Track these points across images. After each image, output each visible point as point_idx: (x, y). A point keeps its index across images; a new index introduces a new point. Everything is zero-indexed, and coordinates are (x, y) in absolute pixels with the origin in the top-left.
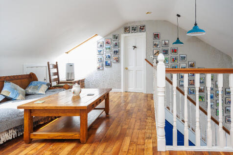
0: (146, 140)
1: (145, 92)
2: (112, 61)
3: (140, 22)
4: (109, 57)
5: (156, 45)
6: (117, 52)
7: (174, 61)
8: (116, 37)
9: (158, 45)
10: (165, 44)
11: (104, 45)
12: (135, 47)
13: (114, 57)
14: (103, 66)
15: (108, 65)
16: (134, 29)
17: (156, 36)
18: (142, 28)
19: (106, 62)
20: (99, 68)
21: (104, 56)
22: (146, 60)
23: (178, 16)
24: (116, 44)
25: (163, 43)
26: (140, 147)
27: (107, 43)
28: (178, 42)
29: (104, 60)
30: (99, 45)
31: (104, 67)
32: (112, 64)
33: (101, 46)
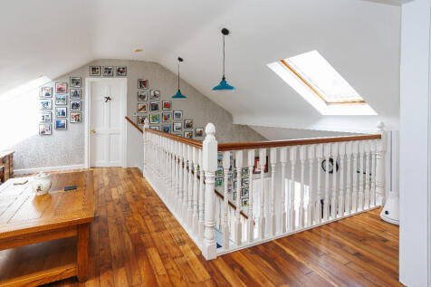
0: (181, 247)
1: (125, 166)
2: (68, 119)
3: (119, 61)
4: (63, 114)
5: (142, 97)
6: (77, 105)
7: (166, 119)
8: (76, 82)
9: (144, 97)
10: (155, 96)
11: (54, 94)
12: (108, 98)
13: (71, 113)
14: (50, 129)
15: (60, 126)
16: (108, 72)
17: (143, 84)
18: (121, 72)
19: (58, 123)
20: (43, 132)
21: (53, 111)
22: (127, 118)
23: (180, 60)
24: (76, 92)
25: (152, 94)
26: (179, 260)
27: (60, 90)
28: (179, 95)
29: (54, 118)
30: (44, 93)
31: (54, 130)
32: (69, 124)
33: (47, 95)
